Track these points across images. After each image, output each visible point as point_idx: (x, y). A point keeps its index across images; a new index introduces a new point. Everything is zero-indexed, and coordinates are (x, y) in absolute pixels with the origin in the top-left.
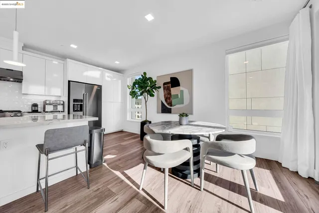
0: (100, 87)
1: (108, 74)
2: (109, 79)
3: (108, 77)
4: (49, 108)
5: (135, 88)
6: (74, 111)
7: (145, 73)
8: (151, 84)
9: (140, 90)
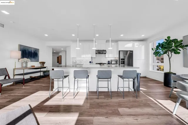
0: (132, 51)
1: (137, 44)
2: (137, 46)
3: (136, 45)
4: (113, 62)
5: (159, 49)
6: (121, 64)
7: (169, 37)
8: (175, 44)
9: (162, 50)
